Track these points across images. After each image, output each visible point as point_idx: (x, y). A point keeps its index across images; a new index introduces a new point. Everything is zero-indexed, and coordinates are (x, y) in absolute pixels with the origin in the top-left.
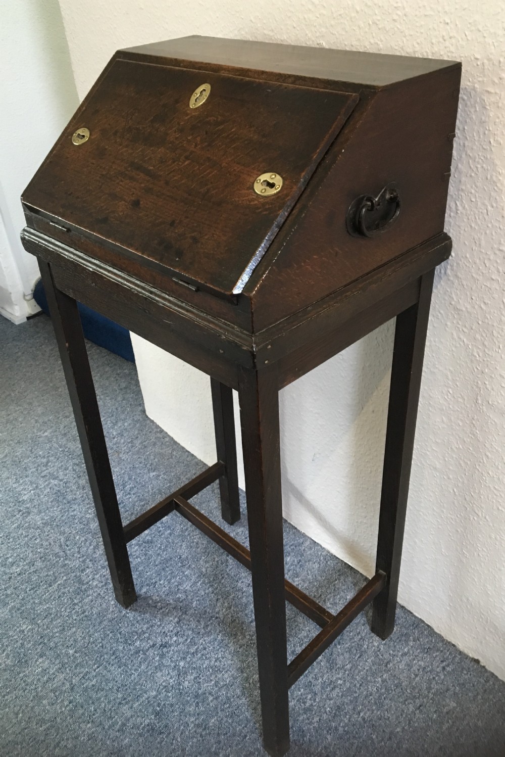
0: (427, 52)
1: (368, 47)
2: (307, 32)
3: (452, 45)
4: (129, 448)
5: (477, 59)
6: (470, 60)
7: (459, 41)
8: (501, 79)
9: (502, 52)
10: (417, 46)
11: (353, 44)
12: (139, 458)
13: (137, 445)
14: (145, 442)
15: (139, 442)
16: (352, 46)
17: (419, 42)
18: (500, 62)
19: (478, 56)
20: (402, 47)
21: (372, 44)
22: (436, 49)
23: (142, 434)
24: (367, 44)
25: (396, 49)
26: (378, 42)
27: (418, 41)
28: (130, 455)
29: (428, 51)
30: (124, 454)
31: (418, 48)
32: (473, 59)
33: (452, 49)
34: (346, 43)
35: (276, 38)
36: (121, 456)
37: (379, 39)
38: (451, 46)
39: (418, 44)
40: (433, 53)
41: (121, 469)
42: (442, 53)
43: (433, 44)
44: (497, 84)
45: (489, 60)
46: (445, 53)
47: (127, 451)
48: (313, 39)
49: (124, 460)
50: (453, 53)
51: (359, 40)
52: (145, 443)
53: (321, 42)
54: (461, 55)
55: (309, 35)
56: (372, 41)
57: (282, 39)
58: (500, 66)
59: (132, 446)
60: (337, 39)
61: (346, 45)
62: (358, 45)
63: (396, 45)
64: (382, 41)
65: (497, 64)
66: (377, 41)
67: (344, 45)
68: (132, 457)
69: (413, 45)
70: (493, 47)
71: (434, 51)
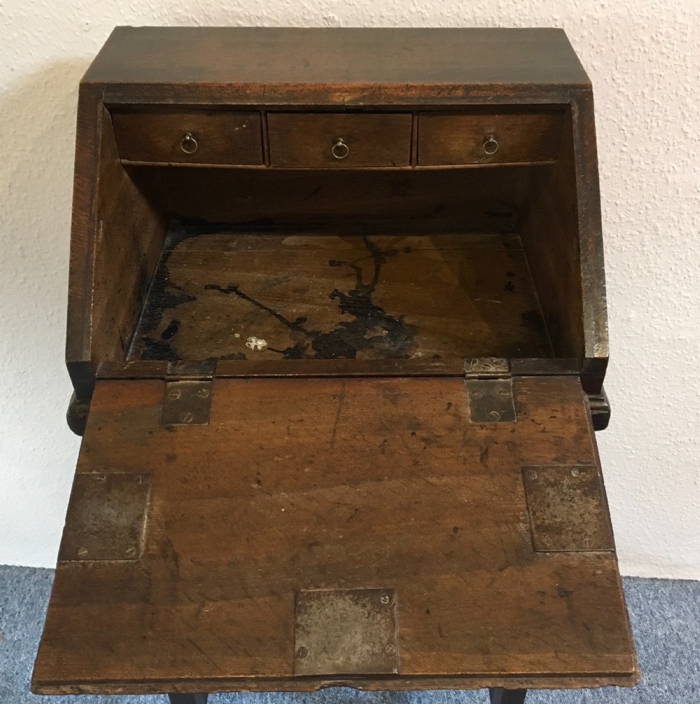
0: (492, 17)
1: (407, 17)
2: (306, 5)
3: (525, 7)
4: (10, 620)
5: (556, 20)
6: (546, 21)
7: (534, 3)
8: (582, 37)
9: (585, 10)
10: (478, 11)
11: (384, 15)
12: (38, 623)
13: (18, 610)
14: (24, 598)
15: (16, 603)
16: (382, 17)
17: (482, 7)
18: (582, 21)
19: (557, 17)
20: (457, 13)
21: (411, 12)
22: (505, 13)
23: (8, 592)
24: (406, 14)
25: (449, 17)
26: (422, 10)
27: (480, 6)
28: (21, 629)
29: (495, 16)
30: (10, 632)
31: (479, 13)
32: (550, 19)
33: (526, 12)
34: (373, 15)
35: (247, 14)
36: (8, 637)
37: (424, 7)
38: (523, 8)
39: (480, 8)
40: (500, 18)
41: (29, 652)
42: (512, 17)
43: (500, 8)
44: (578, 42)
45: (569, 19)
46: (516, 17)
47: (12, 625)
48: (317, 12)
49: (19, 640)
50: (526, 15)
51: (393, 9)
52: (25, 601)
53: (331, 15)
54: (537, 17)
55: (309, 8)
56: (413, 10)
57: (259, 15)
58: (582, 25)
59: (13, 615)
60: (357, 10)
61: (371, 17)
62: (391, 16)
63: (448, 12)
64: (427, 8)
65: (579, 23)
66: (419, 9)
67: (368, 18)
68: (27, 629)
69: (473, 11)
70: (574, 7)
71: (501, 16)
